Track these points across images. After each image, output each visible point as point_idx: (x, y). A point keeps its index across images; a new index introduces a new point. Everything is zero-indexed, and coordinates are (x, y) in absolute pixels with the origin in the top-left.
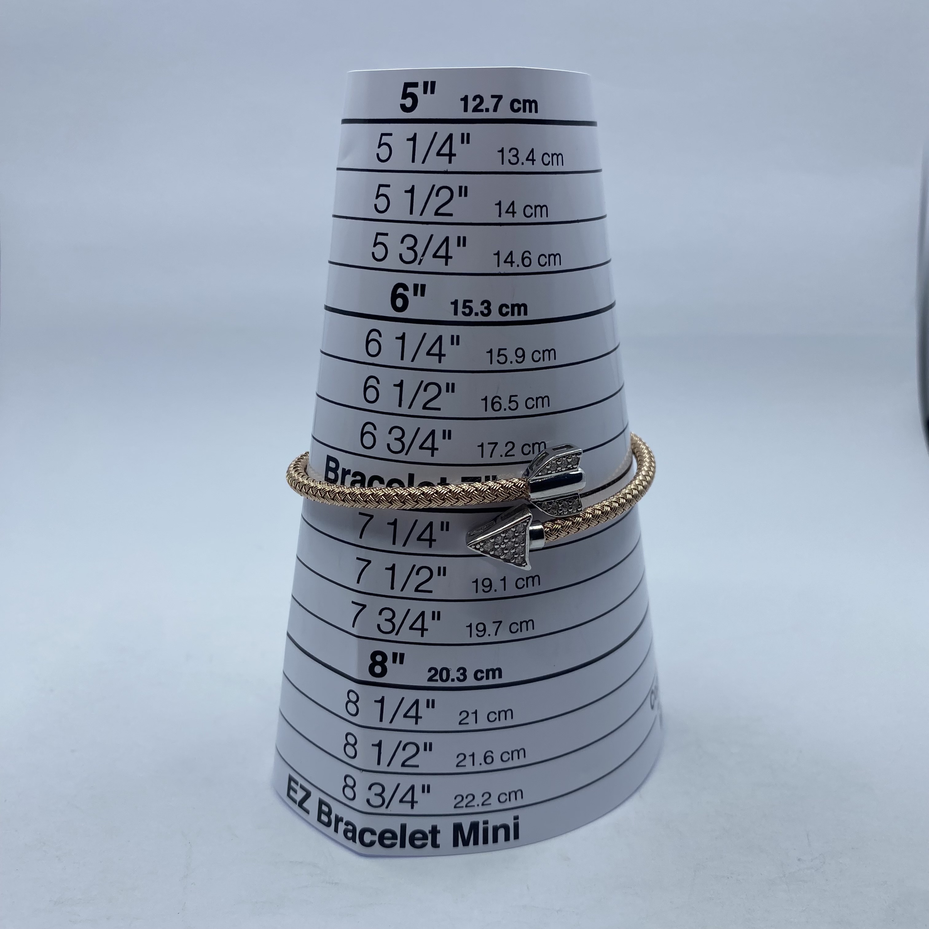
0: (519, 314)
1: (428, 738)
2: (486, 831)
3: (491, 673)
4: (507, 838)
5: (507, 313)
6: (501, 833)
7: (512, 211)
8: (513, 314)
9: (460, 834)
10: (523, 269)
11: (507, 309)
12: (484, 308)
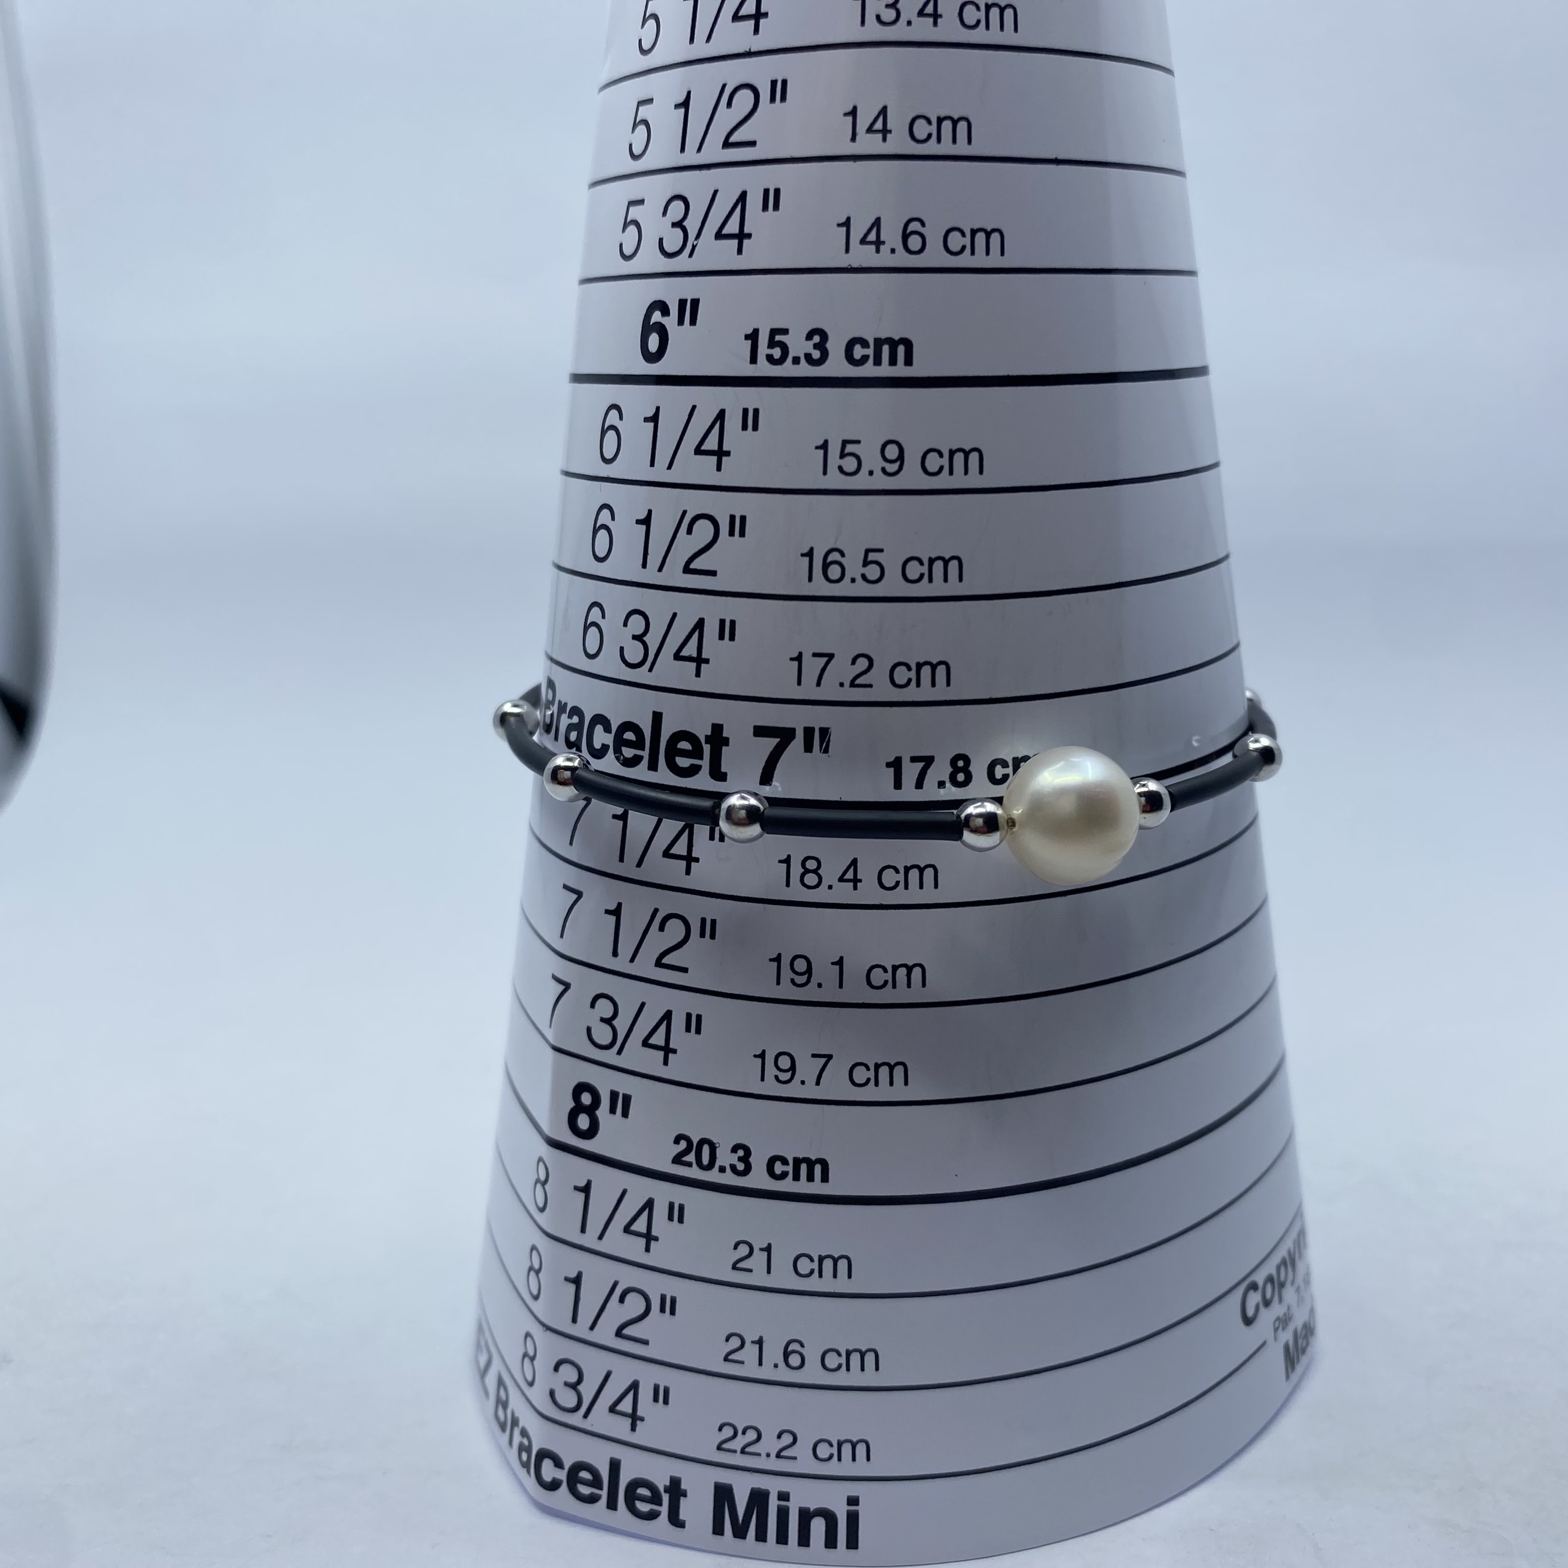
0: (893, 361)
2: (783, 1514)
3: (804, 1167)
4: (831, 1542)
5: (865, 358)
6: (818, 1526)
7: (882, 127)
9: (728, 1507)
10: (902, 259)
11: (865, 350)
12: (812, 347)
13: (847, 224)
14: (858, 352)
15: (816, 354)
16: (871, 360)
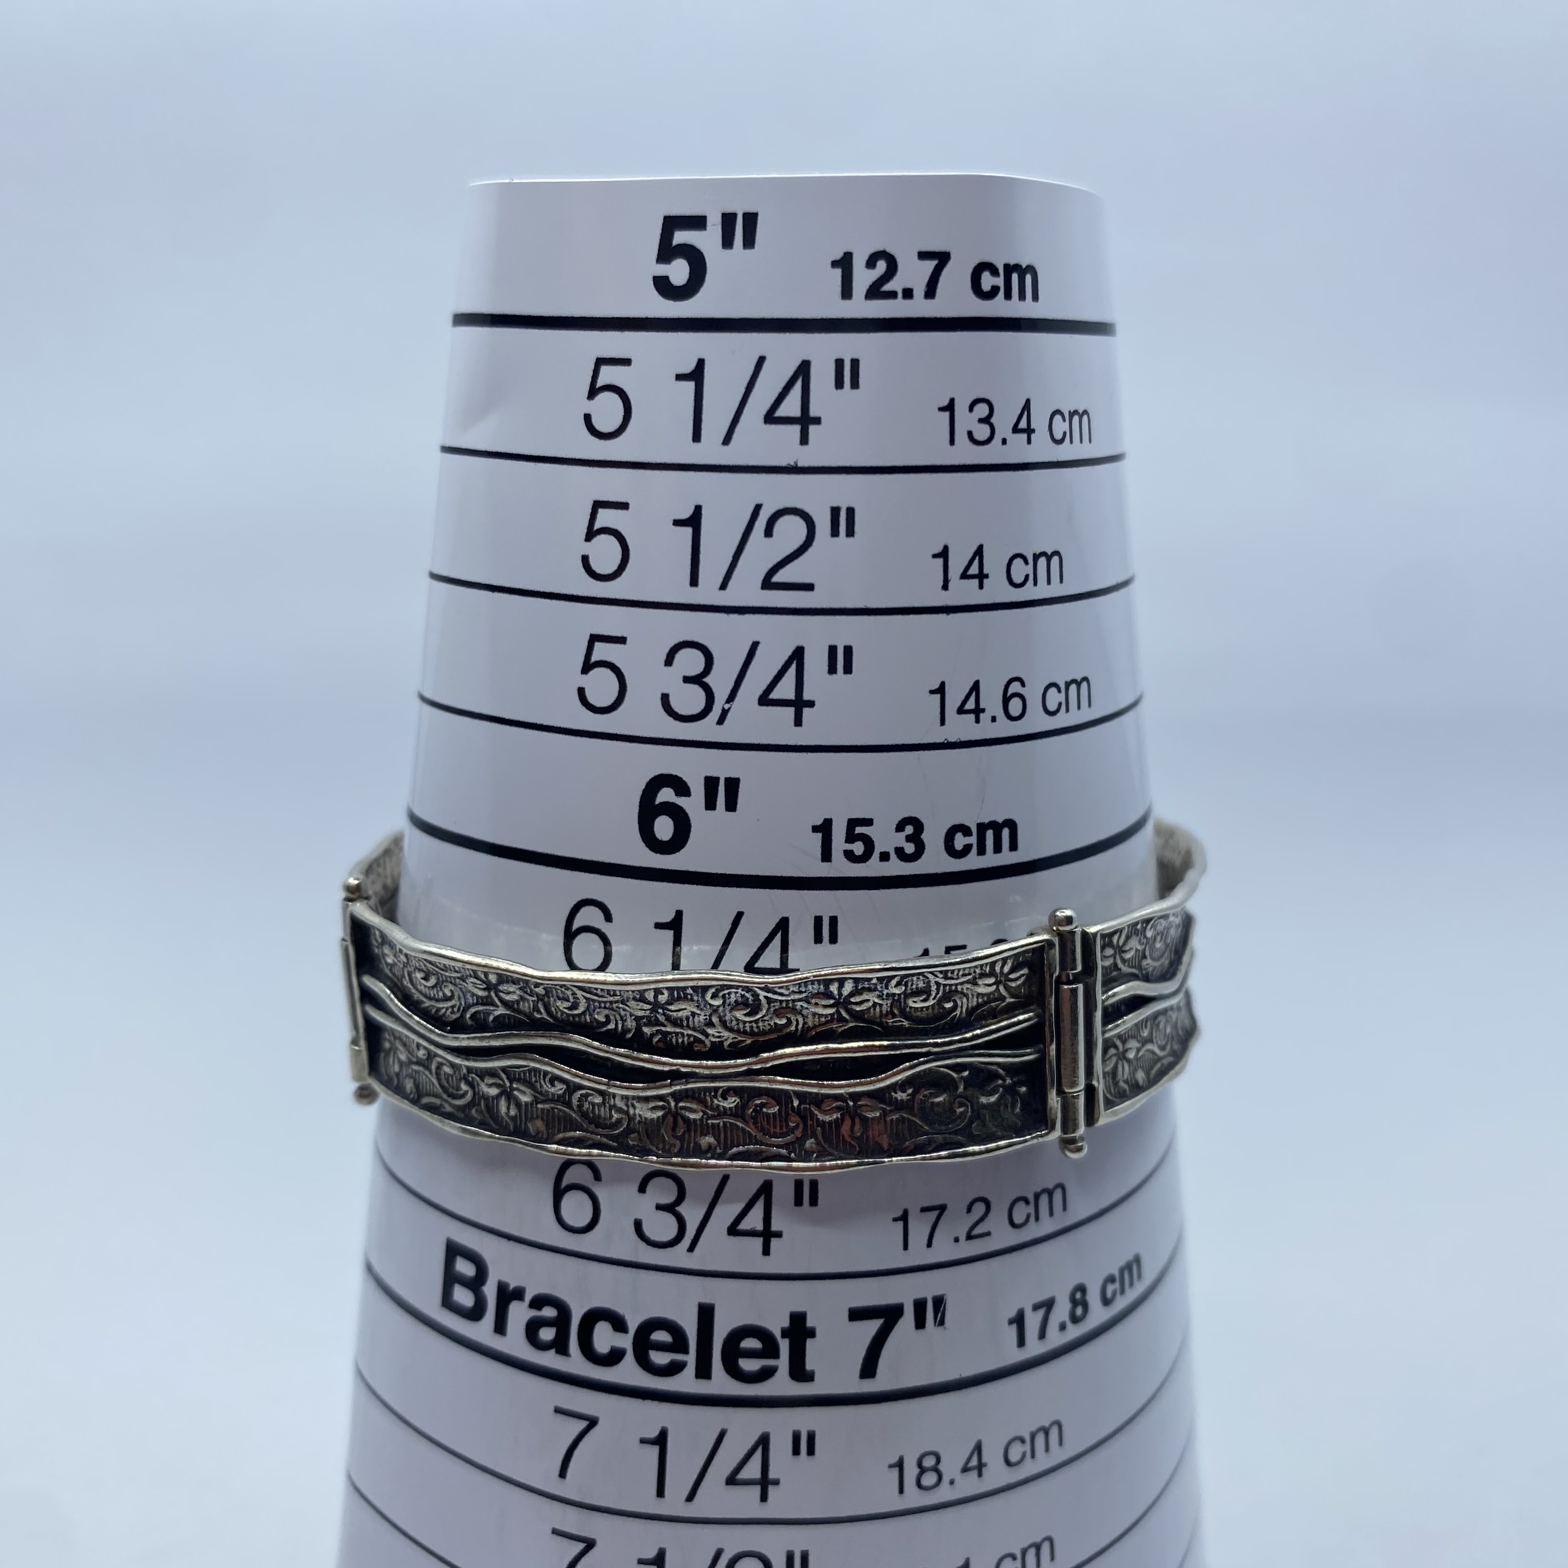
0: (998, 849)
5: (967, 849)
7: (977, 572)
10: (1006, 728)
11: (967, 838)
12: (904, 838)
13: (941, 690)
14: (960, 841)
15: (910, 848)
16: (974, 850)
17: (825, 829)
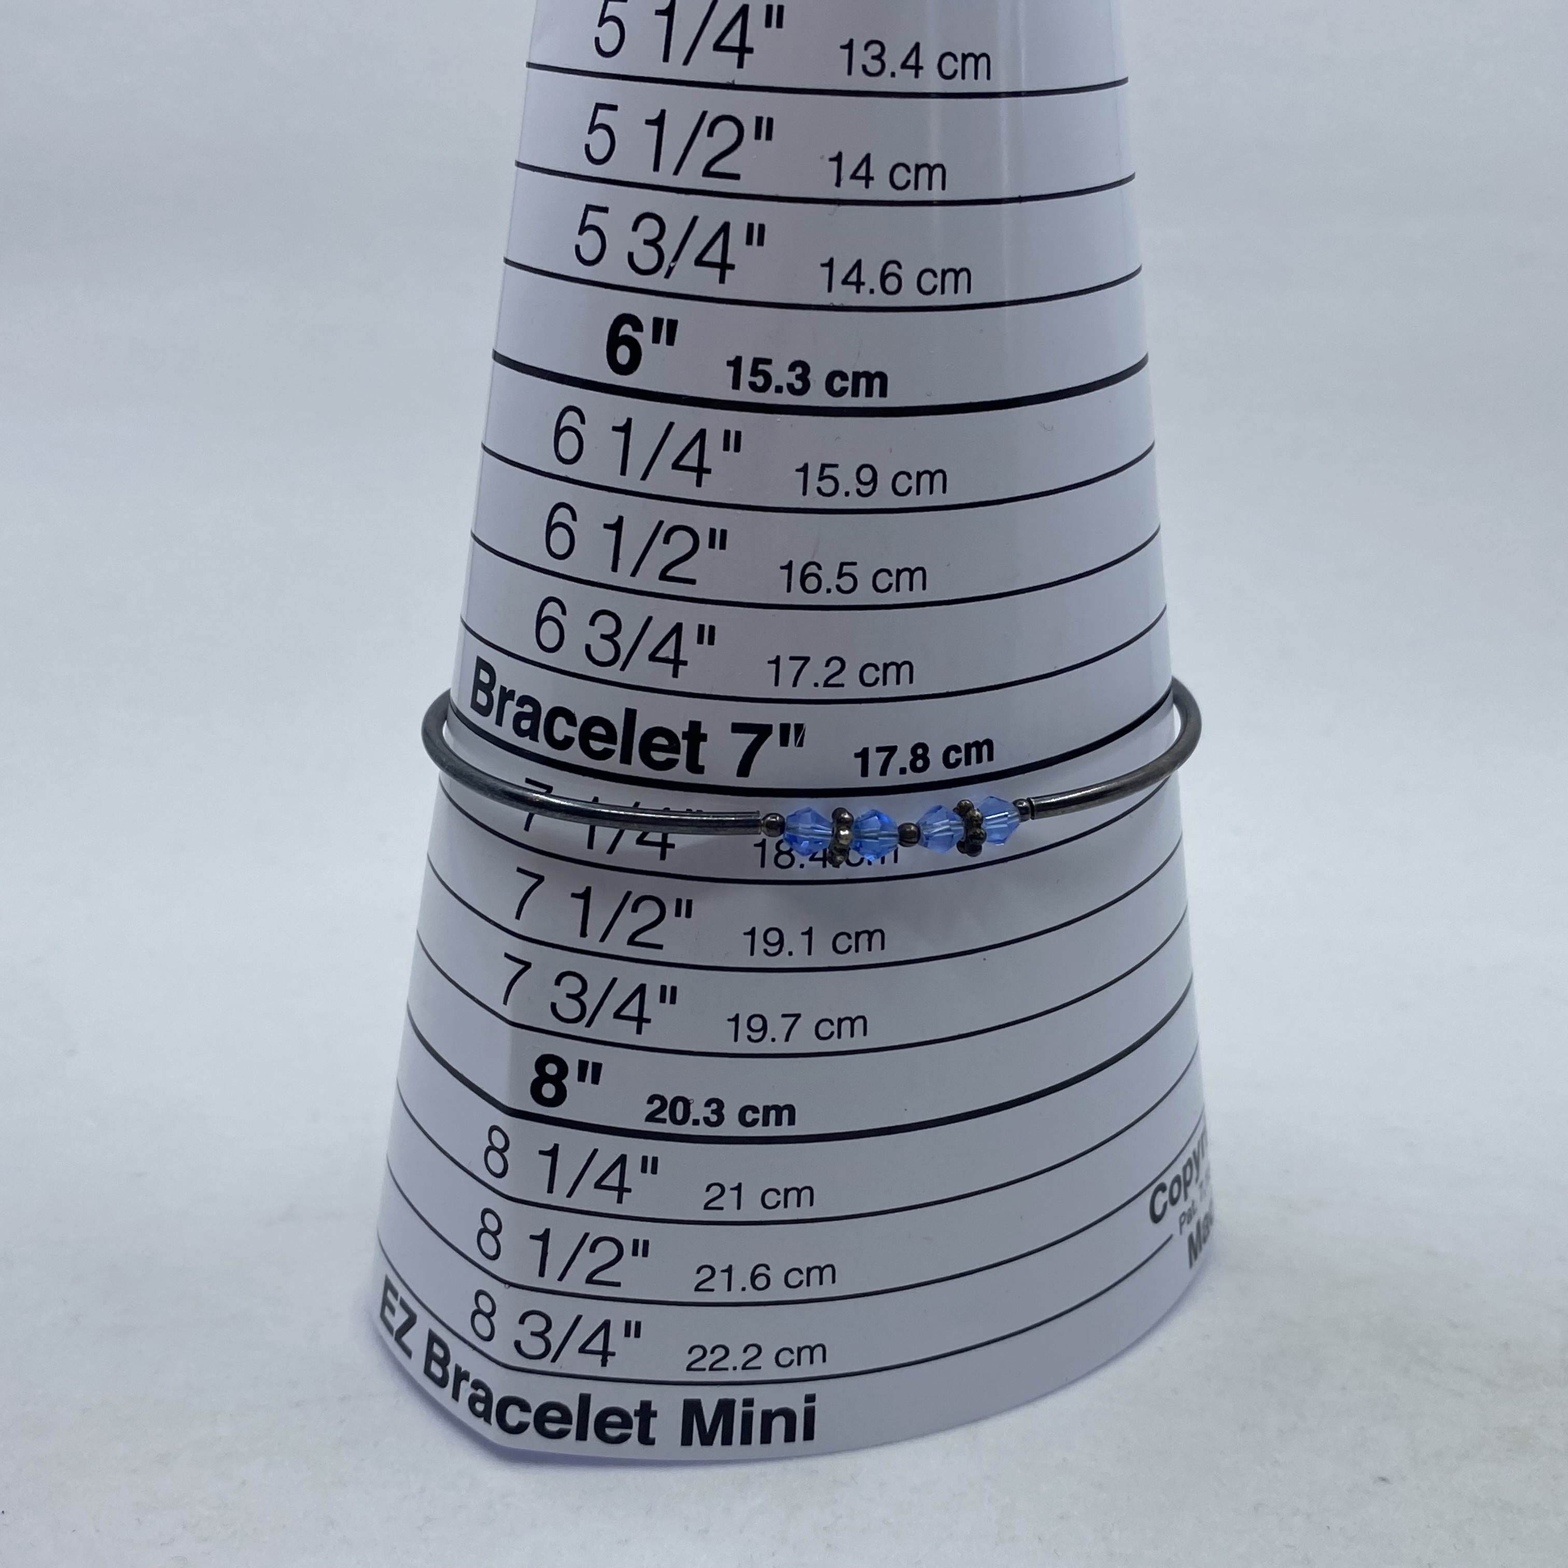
0: (869, 393)
1: (642, 1231)
2: (747, 1418)
3: (773, 1113)
4: (790, 1437)
5: (844, 390)
6: (779, 1424)
7: (864, 174)
8: (855, 393)
9: (697, 1421)
10: (881, 299)
11: (844, 382)
12: (795, 377)
13: (830, 264)
14: (838, 384)
15: (798, 385)
16: (849, 392)
17: (736, 364)
